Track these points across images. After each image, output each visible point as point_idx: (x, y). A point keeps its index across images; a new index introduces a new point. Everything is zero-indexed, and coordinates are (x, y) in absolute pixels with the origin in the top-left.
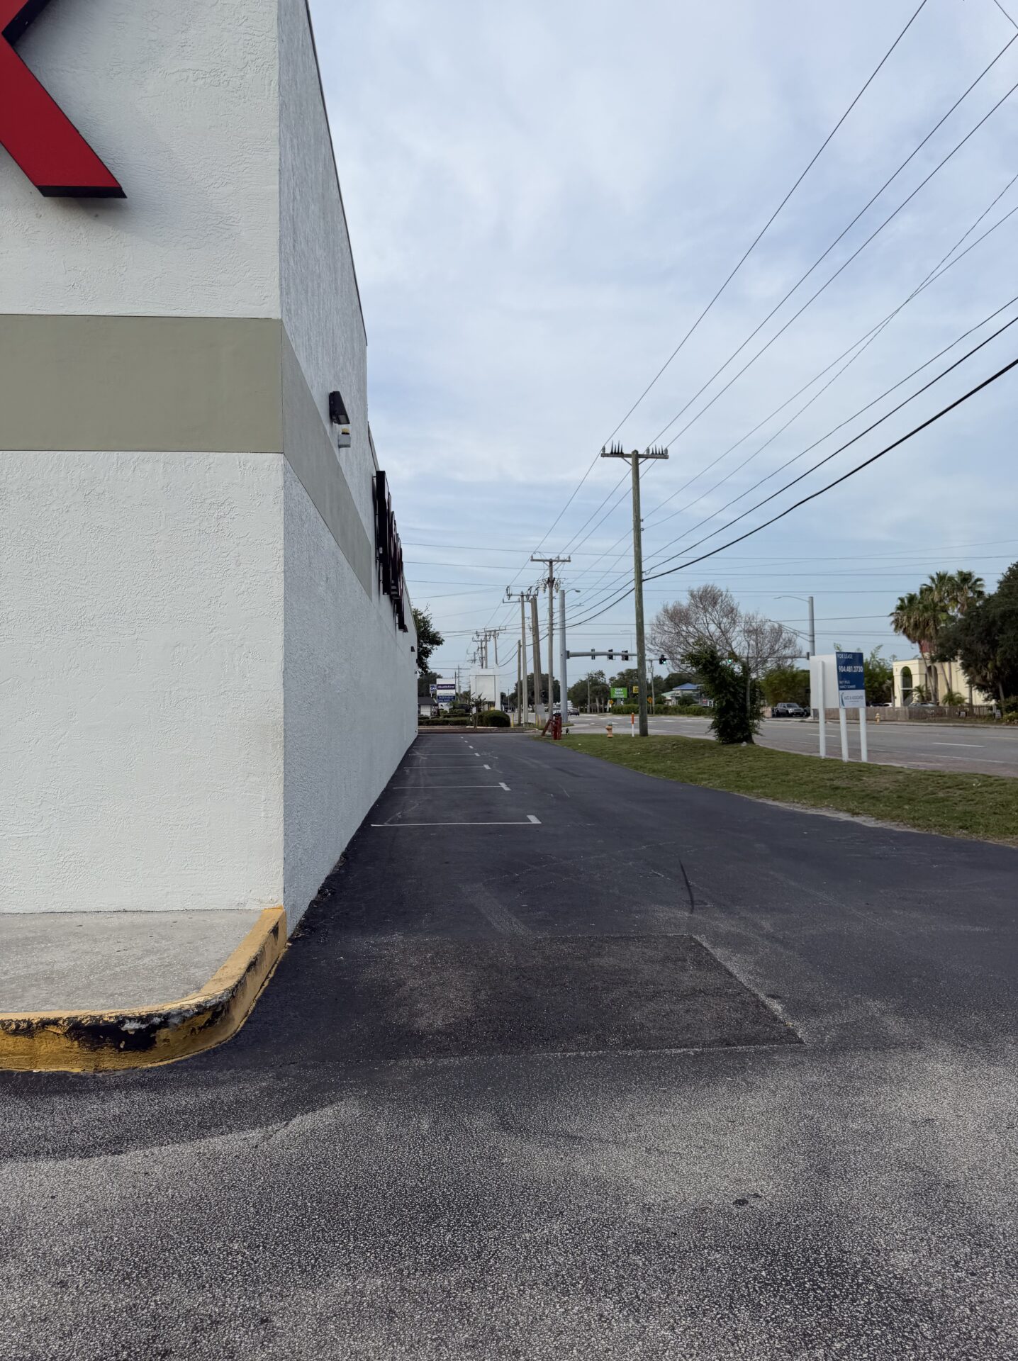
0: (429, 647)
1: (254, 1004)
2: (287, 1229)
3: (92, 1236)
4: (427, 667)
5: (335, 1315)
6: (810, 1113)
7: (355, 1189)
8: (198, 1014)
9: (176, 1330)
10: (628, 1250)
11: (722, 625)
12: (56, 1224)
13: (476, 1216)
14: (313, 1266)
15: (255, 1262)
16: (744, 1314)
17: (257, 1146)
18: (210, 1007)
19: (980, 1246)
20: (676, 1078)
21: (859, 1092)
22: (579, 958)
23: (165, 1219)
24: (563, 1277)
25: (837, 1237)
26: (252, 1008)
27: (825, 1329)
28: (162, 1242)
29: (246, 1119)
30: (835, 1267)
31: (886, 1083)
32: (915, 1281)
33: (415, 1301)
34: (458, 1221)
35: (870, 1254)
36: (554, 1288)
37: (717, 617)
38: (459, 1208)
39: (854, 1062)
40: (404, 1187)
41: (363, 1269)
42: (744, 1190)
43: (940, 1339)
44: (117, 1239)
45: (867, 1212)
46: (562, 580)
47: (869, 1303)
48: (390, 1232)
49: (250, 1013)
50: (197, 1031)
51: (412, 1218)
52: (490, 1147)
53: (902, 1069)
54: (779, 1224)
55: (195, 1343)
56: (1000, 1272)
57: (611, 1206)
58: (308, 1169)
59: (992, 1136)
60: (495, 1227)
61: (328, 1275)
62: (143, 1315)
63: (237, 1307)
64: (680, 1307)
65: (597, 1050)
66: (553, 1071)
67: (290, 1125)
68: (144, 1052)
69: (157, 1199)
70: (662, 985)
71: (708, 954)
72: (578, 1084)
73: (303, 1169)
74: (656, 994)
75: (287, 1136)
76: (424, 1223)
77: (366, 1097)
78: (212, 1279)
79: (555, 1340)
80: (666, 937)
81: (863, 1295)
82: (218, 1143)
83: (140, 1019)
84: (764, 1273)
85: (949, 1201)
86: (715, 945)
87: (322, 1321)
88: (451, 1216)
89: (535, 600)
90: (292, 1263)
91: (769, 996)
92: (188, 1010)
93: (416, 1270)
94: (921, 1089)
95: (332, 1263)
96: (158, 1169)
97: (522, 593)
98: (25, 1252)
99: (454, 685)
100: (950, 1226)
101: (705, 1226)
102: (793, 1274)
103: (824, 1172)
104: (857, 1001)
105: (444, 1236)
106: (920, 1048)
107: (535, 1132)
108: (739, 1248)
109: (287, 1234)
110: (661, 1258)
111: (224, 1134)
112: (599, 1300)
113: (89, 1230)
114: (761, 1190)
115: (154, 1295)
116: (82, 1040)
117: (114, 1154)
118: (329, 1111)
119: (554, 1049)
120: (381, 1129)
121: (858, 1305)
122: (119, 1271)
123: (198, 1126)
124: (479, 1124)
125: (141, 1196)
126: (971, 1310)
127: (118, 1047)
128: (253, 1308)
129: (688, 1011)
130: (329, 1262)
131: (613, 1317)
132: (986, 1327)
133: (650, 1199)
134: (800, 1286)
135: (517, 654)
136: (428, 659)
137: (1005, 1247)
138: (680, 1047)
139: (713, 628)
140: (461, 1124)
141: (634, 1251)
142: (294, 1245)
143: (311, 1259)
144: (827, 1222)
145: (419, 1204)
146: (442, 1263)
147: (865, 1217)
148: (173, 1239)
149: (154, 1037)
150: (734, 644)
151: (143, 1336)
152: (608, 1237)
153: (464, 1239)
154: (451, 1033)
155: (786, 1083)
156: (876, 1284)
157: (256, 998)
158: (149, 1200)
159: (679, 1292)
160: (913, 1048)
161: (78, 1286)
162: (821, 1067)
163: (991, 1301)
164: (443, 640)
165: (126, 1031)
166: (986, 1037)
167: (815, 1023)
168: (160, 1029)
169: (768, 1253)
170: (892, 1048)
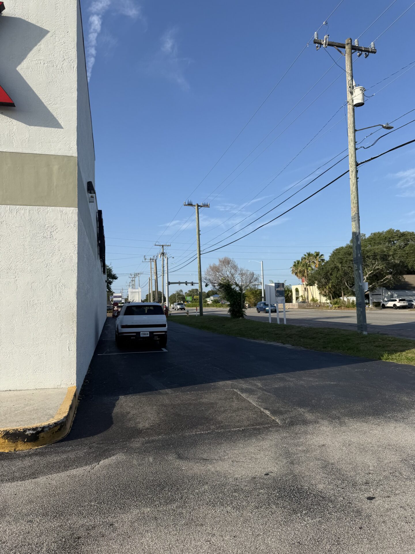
0: (111, 280)
1: (72, 423)
2: (110, 497)
3: (36, 505)
4: (111, 289)
5: (136, 521)
6: (285, 446)
7: (131, 482)
8: (55, 426)
9: (80, 531)
10: (232, 492)
11: (232, 272)
12: (20, 503)
13: (177, 487)
14: (124, 507)
15: (102, 508)
16: (274, 507)
17: (89, 472)
18: (60, 423)
19: (344, 480)
20: (237, 438)
21: (300, 438)
22: (194, 400)
23: (63, 497)
24: (212, 502)
25: (299, 482)
26: (72, 424)
27: (300, 508)
28: (64, 505)
29: (82, 463)
30: (300, 491)
31: (308, 434)
32: (325, 492)
33: (163, 514)
34: (172, 488)
35: (310, 486)
36: (210, 505)
37: (230, 269)
38: (171, 485)
39: (297, 428)
40: (149, 480)
41: (142, 506)
42: (267, 471)
43: (335, 507)
44: (46, 505)
45: (307, 473)
46: (167, 253)
47: (312, 500)
48: (148, 494)
49: (71, 426)
50: (55, 433)
51: (155, 489)
52: (177, 465)
53: (313, 430)
54: (280, 480)
55: (88, 534)
56: (351, 487)
57: (223, 479)
58: (112, 477)
59: (344, 448)
60: (185, 489)
61: (130, 509)
62: (66, 528)
63: (100, 522)
64: (253, 506)
65: (208, 431)
66: (193, 439)
67: (100, 463)
68: (34, 442)
69: (57, 491)
70: (226, 407)
71: (241, 396)
72: (203, 442)
73: (110, 477)
74: (225, 411)
75: (100, 467)
76: (160, 490)
77: (126, 452)
78: (87, 514)
79: (214, 520)
80: (224, 391)
81: (310, 498)
82: (74, 472)
83: (33, 429)
84: (278, 494)
85: (333, 469)
86: (242, 392)
87: (132, 523)
88: (168, 487)
89: (156, 261)
90: (115, 507)
91: (264, 409)
92: (51, 425)
93: (161, 505)
94: (320, 435)
95: (130, 505)
96: (54, 482)
97: (151, 258)
98: (12, 513)
99: (121, 296)
100: (334, 476)
101: (256, 482)
102: (287, 494)
103: (292, 463)
104: (295, 409)
105: (168, 493)
106: (318, 423)
107: (191, 459)
108: (269, 488)
109: (111, 498)
110: (244, 493)
111: (75, 469)
112: (226, 507)
113: (34, 504)
114: (273, 470)
115: (67, 521)
116: (9, 439)
117: (34, 478)
118: (113, 458)
119: (192, 432)
120: (135, 462)
121: (309, 500)
122: (51, 515)
123: (64, 466)
124: (170, 458)
125: (50, 491)
126: (343, 498)
127: (24, 441)
128: (106, 521)
129: (237, 416)
130: (129, 505)
131: (231, 512)
132: (348, 503)
133: (237, 476)
134: (290, 497)
135: (149, 282)
136: (111, 285)
137: (352, 480)
138: (237, 428)
139: (228, 273)
140: (164, 458)
141: (234, 492)
142: (115, 501)
143: (122, 505)
144: (295, 478)
145: (156, 485)
146: (169, 502)
147: (307, 475)
148: (68, 503)
149: (39, 436)
150: (236, 280)
151: (69, 534)
152: (225, 489)
153: (175, 494)
154: (153, 429)
155: (275, 437)
156: (314, 494)
157: (73, 421)
158: (54, 492)
159: (251, 502)
160: (315, 423)
161: (37, 522)
162: (286, 431)
163: (349, 496)
164: (118, 277)
165: (27, 434)
166: (339, 418)
167: (281, 417)
168: (41, 433)
169: (278, 489)
170: (309, 424)
